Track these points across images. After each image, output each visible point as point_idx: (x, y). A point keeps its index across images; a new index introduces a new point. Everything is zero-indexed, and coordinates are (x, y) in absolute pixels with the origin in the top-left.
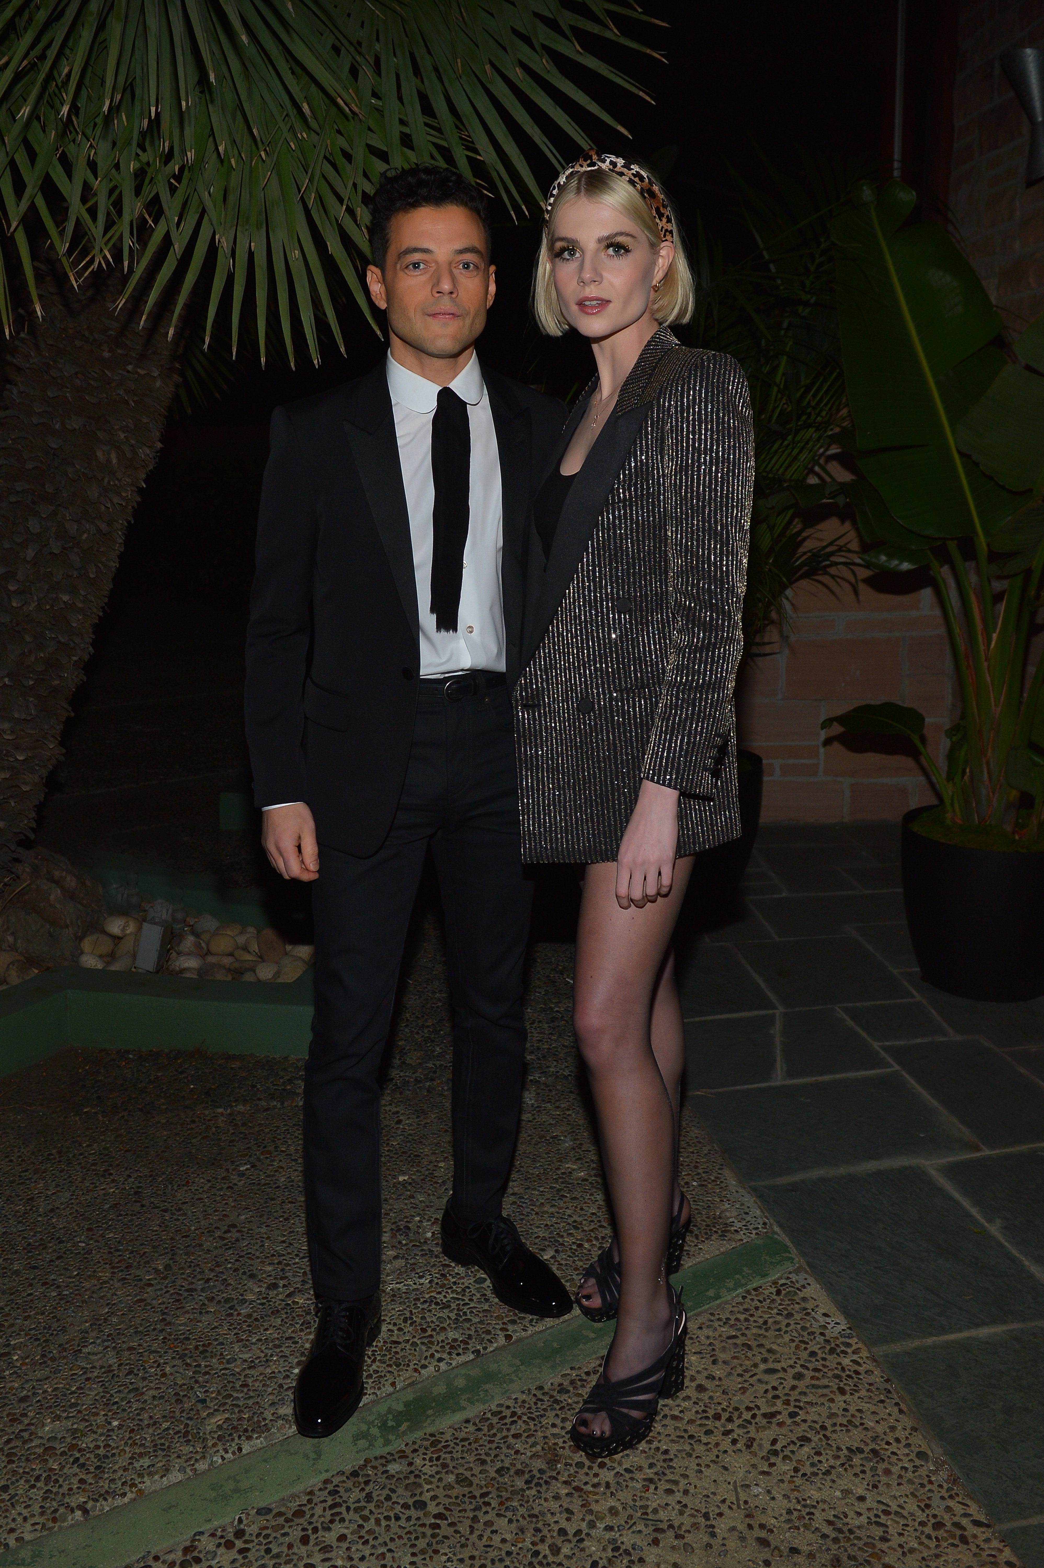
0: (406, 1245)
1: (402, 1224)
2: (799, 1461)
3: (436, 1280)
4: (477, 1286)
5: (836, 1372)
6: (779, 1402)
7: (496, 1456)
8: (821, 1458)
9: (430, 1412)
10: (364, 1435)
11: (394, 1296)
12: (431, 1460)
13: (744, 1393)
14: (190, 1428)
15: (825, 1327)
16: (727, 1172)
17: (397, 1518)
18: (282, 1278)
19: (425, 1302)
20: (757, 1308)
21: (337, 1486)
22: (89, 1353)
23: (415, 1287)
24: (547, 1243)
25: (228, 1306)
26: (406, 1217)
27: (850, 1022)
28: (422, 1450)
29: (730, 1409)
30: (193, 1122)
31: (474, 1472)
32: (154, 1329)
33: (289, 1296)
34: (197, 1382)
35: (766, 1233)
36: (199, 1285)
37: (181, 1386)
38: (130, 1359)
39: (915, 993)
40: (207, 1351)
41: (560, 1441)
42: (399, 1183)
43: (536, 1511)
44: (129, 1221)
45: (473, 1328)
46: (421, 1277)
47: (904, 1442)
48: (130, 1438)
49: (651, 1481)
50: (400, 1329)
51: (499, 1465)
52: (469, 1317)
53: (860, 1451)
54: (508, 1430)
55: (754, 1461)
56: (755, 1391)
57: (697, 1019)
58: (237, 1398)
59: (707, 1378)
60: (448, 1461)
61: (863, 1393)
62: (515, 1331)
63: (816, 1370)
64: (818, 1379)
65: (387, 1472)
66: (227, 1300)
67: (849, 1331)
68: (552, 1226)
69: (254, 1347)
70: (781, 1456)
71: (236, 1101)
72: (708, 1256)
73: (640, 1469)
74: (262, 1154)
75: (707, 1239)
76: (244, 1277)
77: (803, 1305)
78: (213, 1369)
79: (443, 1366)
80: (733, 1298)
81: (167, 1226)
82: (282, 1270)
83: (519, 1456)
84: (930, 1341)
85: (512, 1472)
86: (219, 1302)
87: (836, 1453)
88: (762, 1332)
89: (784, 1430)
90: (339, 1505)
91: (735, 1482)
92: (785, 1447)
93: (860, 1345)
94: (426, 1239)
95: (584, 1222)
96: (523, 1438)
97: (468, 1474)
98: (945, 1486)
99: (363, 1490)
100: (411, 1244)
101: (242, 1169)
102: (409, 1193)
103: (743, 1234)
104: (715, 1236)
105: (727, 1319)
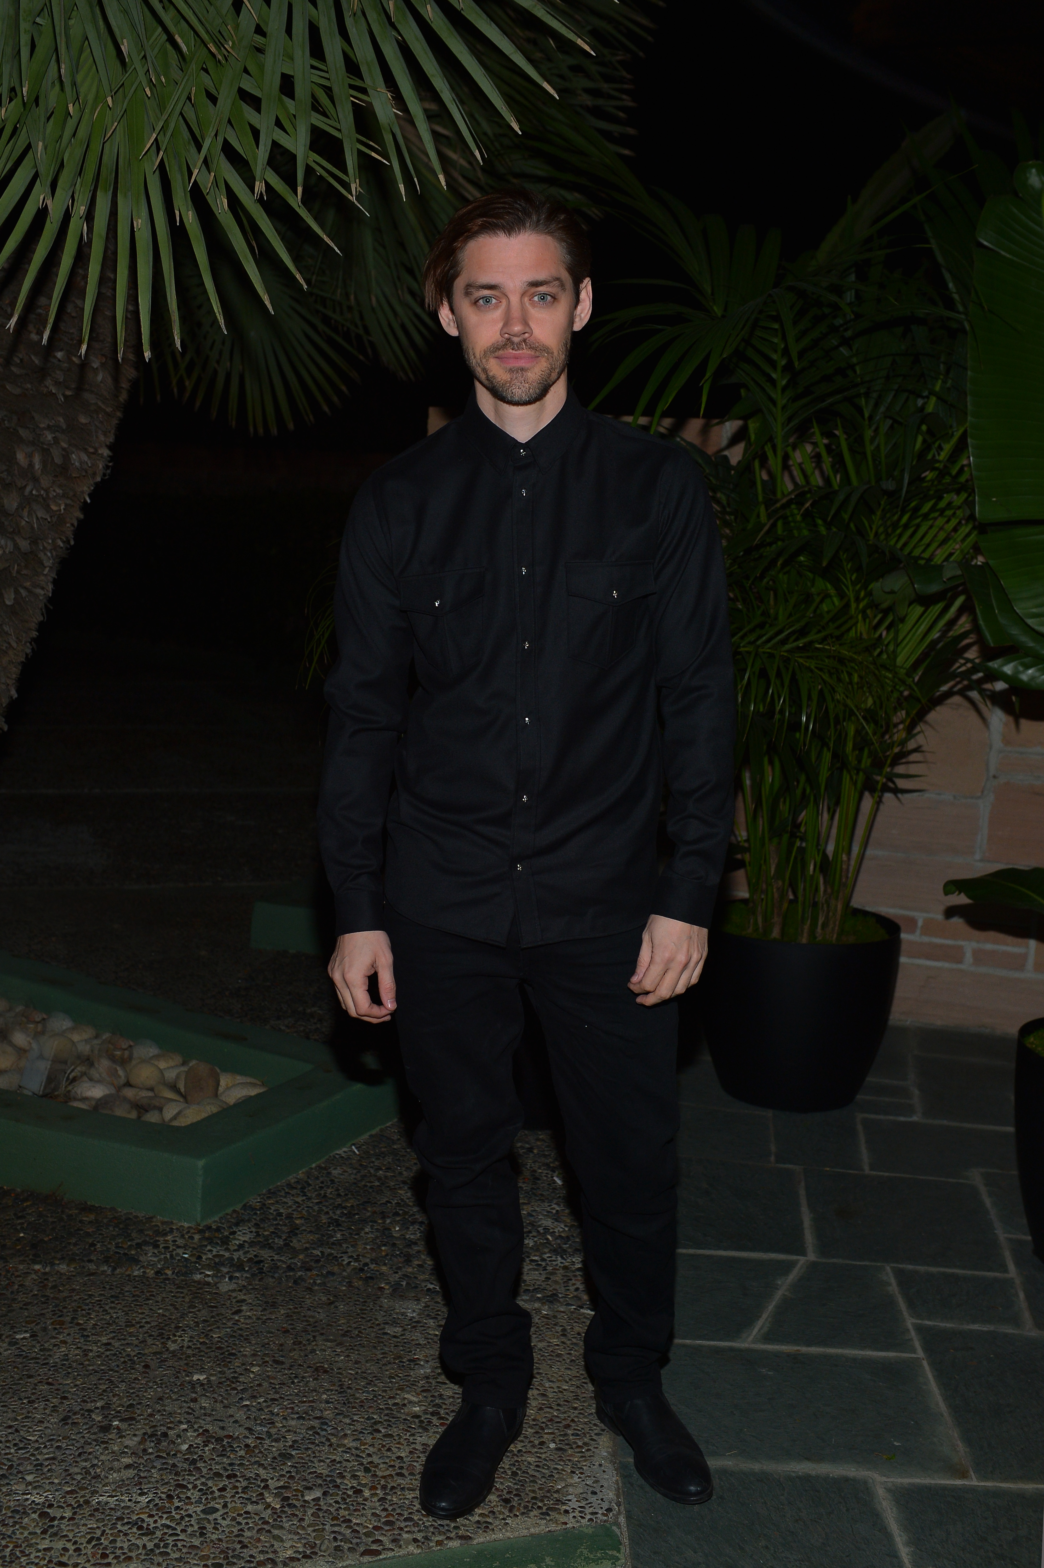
3: (157, 1501)
4: (202, 1516)
11: (97, 1510)
16: (604, 1440)
19: (128, 1523)
23: (129, 1504)
26: (171, 1422)
27: (894, 1288)
35: (605, 1521)
39: (1012, 1267)
42: (190, 1382)
45: (164, 1564)
46: (141, 1495)
50: (77, 1549)
52: (169, 1550)
68: (340, 1462)
71: (63, 1258)
72: (510, 1535)
74: (52, 1324)
75: (523, 1514)
94: (179, 1451)
95: (382, 1466)
100: (156, 1455)
101: (18, 1337)
102: (194, 1395)
103: (574, 1517)
104: (535, 1512)
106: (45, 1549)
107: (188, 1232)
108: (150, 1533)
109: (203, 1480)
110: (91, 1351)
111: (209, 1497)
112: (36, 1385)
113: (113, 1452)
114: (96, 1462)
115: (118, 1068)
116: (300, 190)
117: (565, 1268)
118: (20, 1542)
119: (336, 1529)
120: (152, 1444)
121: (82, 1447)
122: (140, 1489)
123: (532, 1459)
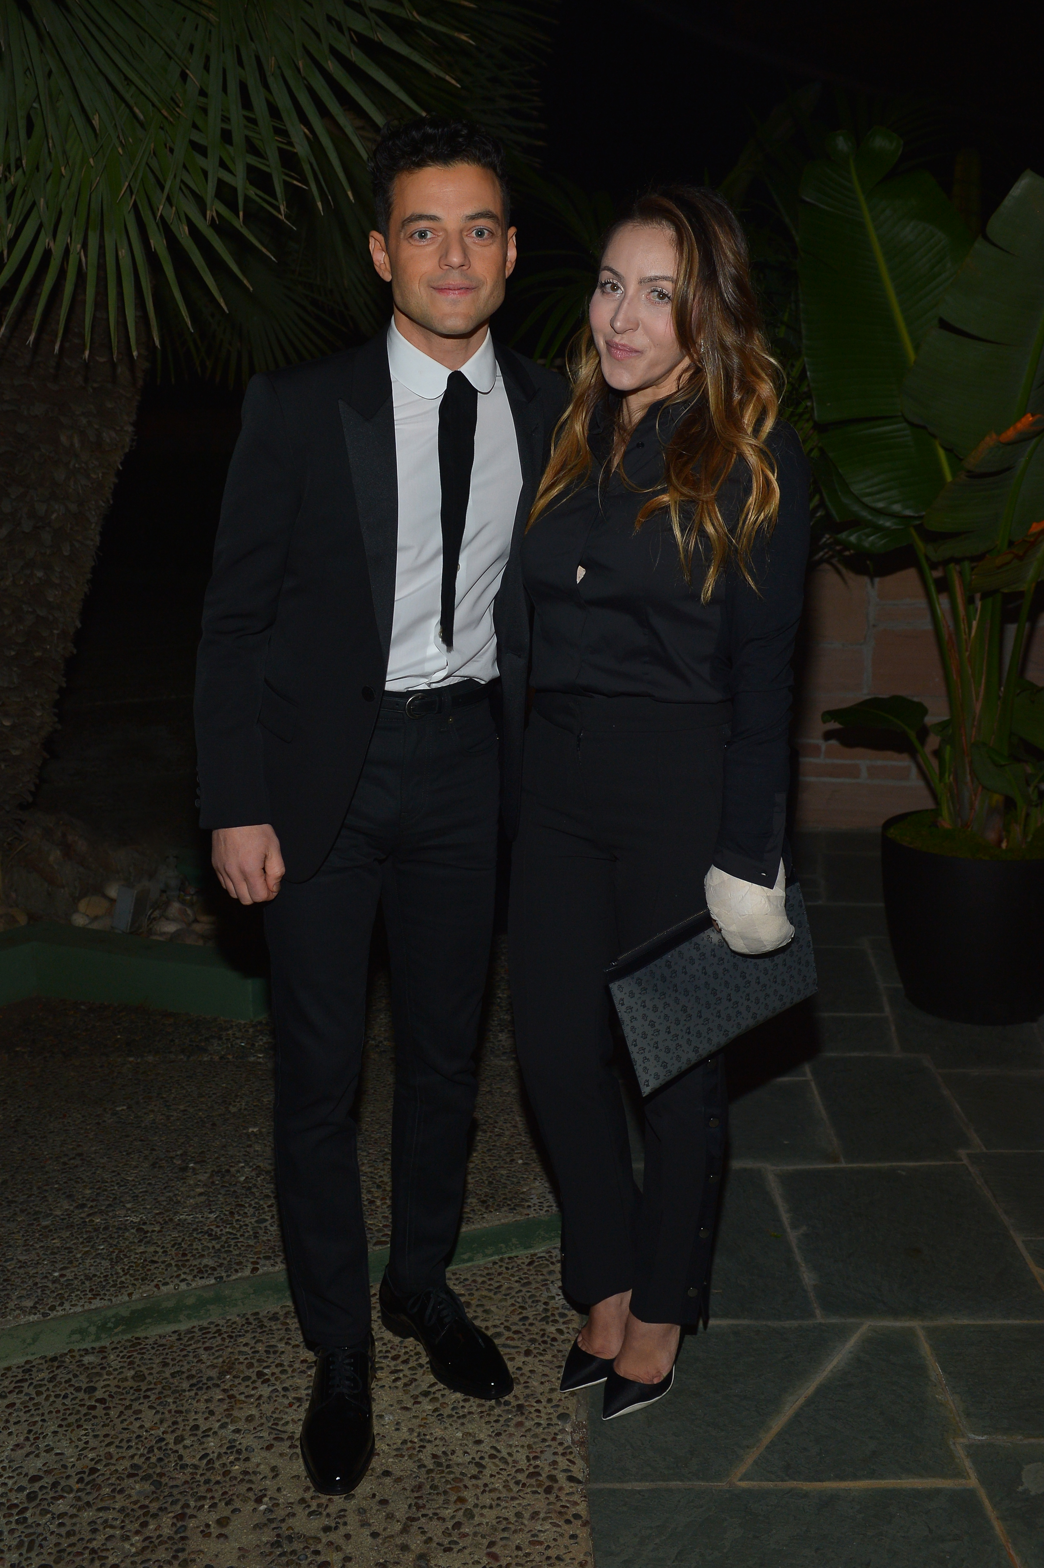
3: (222, 1216)
4: (256, 1225)
7: (180, 1362)
9: (149, 1320)
10: (81, 1331)
11: (178, 1225)
12: (123, 1357)
17: (65, 1397)
19: (201, 1232)
21: (34, 1366)
23: (201, 1219)
28: (122, 1349)
30: (102, 1066)
31: (153, 1371)
33: (89, 1215)
39: (886, 1008)
41: (242, 1358)
42: (247, 1134)
43: (184, 1409)
45: (228, 1259)
46: (210, 1213)
47: (554, 1403)
50: (164, 1252)
51: (177, 1369)
52: (231, 1249)
54: (205, 1343)
60: (137, 1360)
61: (547, 1357)
62: (264, 1265)
63: (516, 1331)
64: (513, 1338)
65: (81, 1361)
66: (36, 1213)
69: (34, 1252)
70: (431, 1396)
71: (150, 1052)
72: (486, 1225)
73: (298, 1388)
74: (143, 1099)
75: (496, 1210)
76: (62, 1196)
77: (547, 1276)
79: (183, 1286)
80: (484, 1263)
81: (25, 1150)
82: (98, 1194)
83: (199, 1364)
85: (185, 1376)
86: (29, 1213)
88: (491, 1294)
90: (25, 1381)
96: (213, 1351)
97: (146, 1372)
98: (567, 1445)
99: (52, 1372)
100: (221, 1185)
101: (118, 1109)
102: (249, 1143)
103: (535, 1210)
104: (506, 1208)
105: (466, 1280)
106: (141, 1253)
107: (244, 1027)
108: (217, 1238)
109: (257, 1200)
110: (172, 1116)
111: (261, 1211)
112: (132, 1142)
113: (190, 1185)
114: (177, 1192)
115: (187, 909)
116: (241, 214)
118: (123, 1248)
120: (219, 1178)
121: (167, 1183)
122: (210, 1209)
123: (504, 1172)
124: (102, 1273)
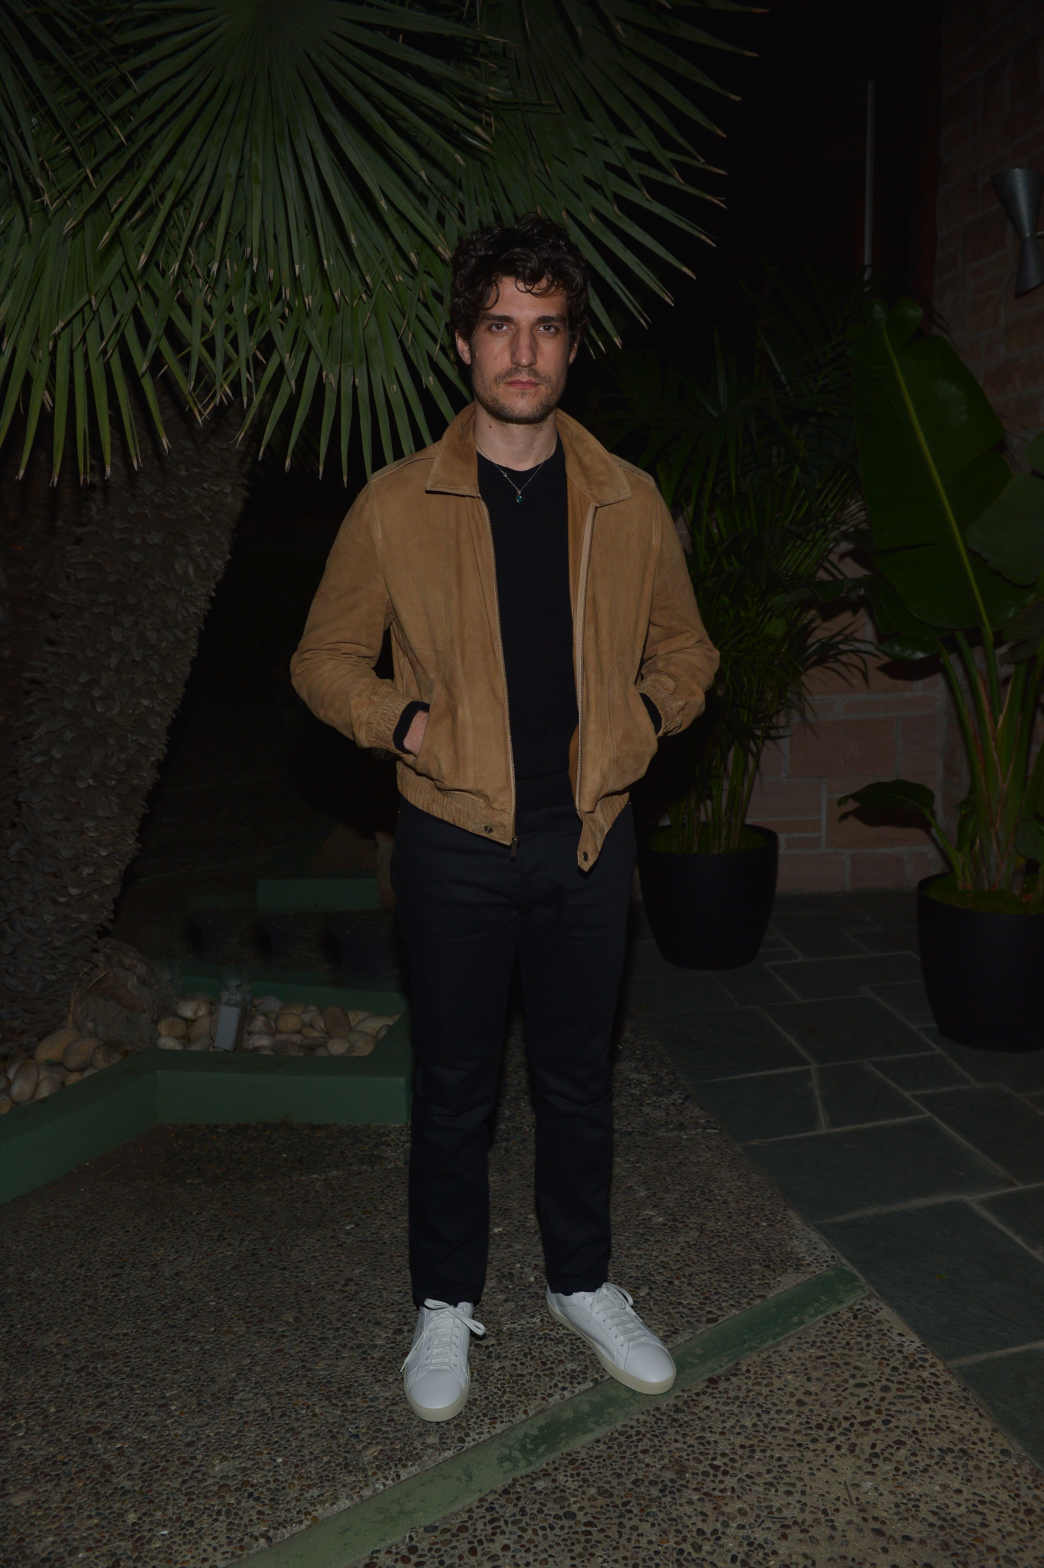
0: (513, 1289)
1: (505, 1271)
2: (898, 1462)
3: (546, 1319)
5: (918, 1384)
6: (872, 1412)
7: (630, 1470)
8: (917, 1458)
9: (563, 1435)
10: (508, 1458)
11: (511, 1334)
12: (572, 1476)
13: (839, 1405)
14: (349, 1461)
15: (901, 1345)
16: (790, 1213)
17: (552, 1528)
18: (405, 1324)
20: (838, 1331)
21: (492, 1503)
22: (241, 1400)
23: (529, 1325)
24: (640, 1282)
25: (360, 1351)
26: (508, 1265)
27: (880, 1075)
28: (563, 1468)
29: (830, 1420)
30: (293, 1187)
31: (613, 1484)
32: (297, 1375)
34: (346, 1419)
35: (836, 1265)
36: (330, 1334)
37: (333, 1424)
38: (280, 1403)
39: (935, 1046)
40: (349, 1392)
41: (684, 1454)
42: (496, 1234)
43: (674, 1515)
44: (253, 1280)
45: (588, 1360)
46: (532, 1317)
47: (987, 1442)
48: (296, 1472)
49: (771, 1484)
50: (522, 1364)
51: (633, 1477)
52: (582, 1350)
53: (951, 1451)
54: (636, 1446)
55: (859, 1463)
56: (850, 1403)
57: (740, 1076)
58: (387, 1432)
59: (805, 1393)
60: (588, 1476)
61: (945, 1401)
63: (900, 1383)
64: (903, 1390)
65: (534, 1488)
66: (359, 1346)
67: (923, 1348)
68: (642, 1266)
69: (392, 1386)
70: (882, 1458)
71: (329, 1167)
72: (787, 1288)
73: (759, 1474)
74: (363, 1213)
75: (783, 1272)
76: (370, 1324)
77: (879, 1327)
78: (359, 1408)
79: (567, 1394)
80: (815, 1324)
81: (289, 1283)
82: (404, 1317)
83: (650, 1469)
84: (997, 1354)
85: (646, 1483)
86: (352, 1348)
87: (929, 1453)
88: (847, 1351)
89: (881, 1436)
90: (498, 1520)
91: (845, 1482)
92: (884, 1450)
93: (935, 1360)
94: (530, 1283)
95: (671, 1262)
96: (651, 1453)
97: (607, 1486)
98: (1030, 1478)
99: (516, 1505)
100: (517, 1288)
101: (347, 1228)
102: (506, 1243)
103: (816, 1267)
104: (791, 1269)
105: (814, 1342)
106: (500, 1369)
107: (403, 1131)
112: (391, 1259)
117: (673, 1104)
119: (677, 1310)
120: (508, 1282)
122: (528, 1314)
123: (760, 1236)
124: (480, 1396)
